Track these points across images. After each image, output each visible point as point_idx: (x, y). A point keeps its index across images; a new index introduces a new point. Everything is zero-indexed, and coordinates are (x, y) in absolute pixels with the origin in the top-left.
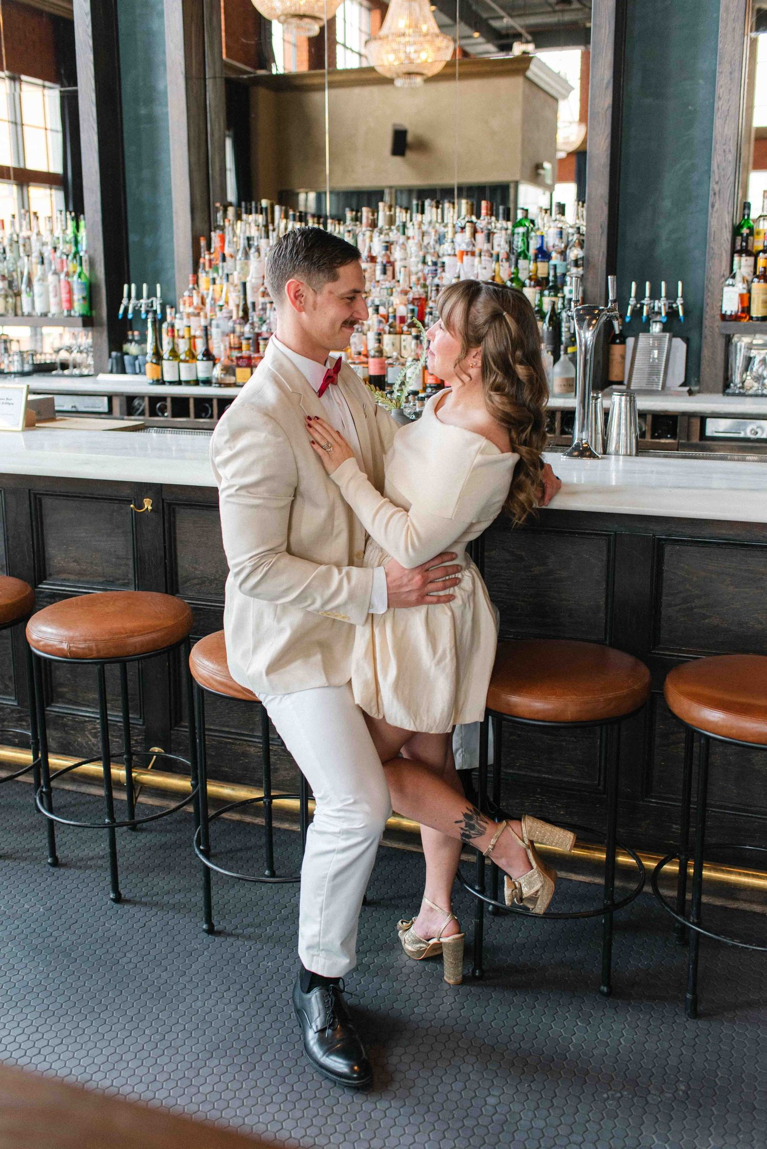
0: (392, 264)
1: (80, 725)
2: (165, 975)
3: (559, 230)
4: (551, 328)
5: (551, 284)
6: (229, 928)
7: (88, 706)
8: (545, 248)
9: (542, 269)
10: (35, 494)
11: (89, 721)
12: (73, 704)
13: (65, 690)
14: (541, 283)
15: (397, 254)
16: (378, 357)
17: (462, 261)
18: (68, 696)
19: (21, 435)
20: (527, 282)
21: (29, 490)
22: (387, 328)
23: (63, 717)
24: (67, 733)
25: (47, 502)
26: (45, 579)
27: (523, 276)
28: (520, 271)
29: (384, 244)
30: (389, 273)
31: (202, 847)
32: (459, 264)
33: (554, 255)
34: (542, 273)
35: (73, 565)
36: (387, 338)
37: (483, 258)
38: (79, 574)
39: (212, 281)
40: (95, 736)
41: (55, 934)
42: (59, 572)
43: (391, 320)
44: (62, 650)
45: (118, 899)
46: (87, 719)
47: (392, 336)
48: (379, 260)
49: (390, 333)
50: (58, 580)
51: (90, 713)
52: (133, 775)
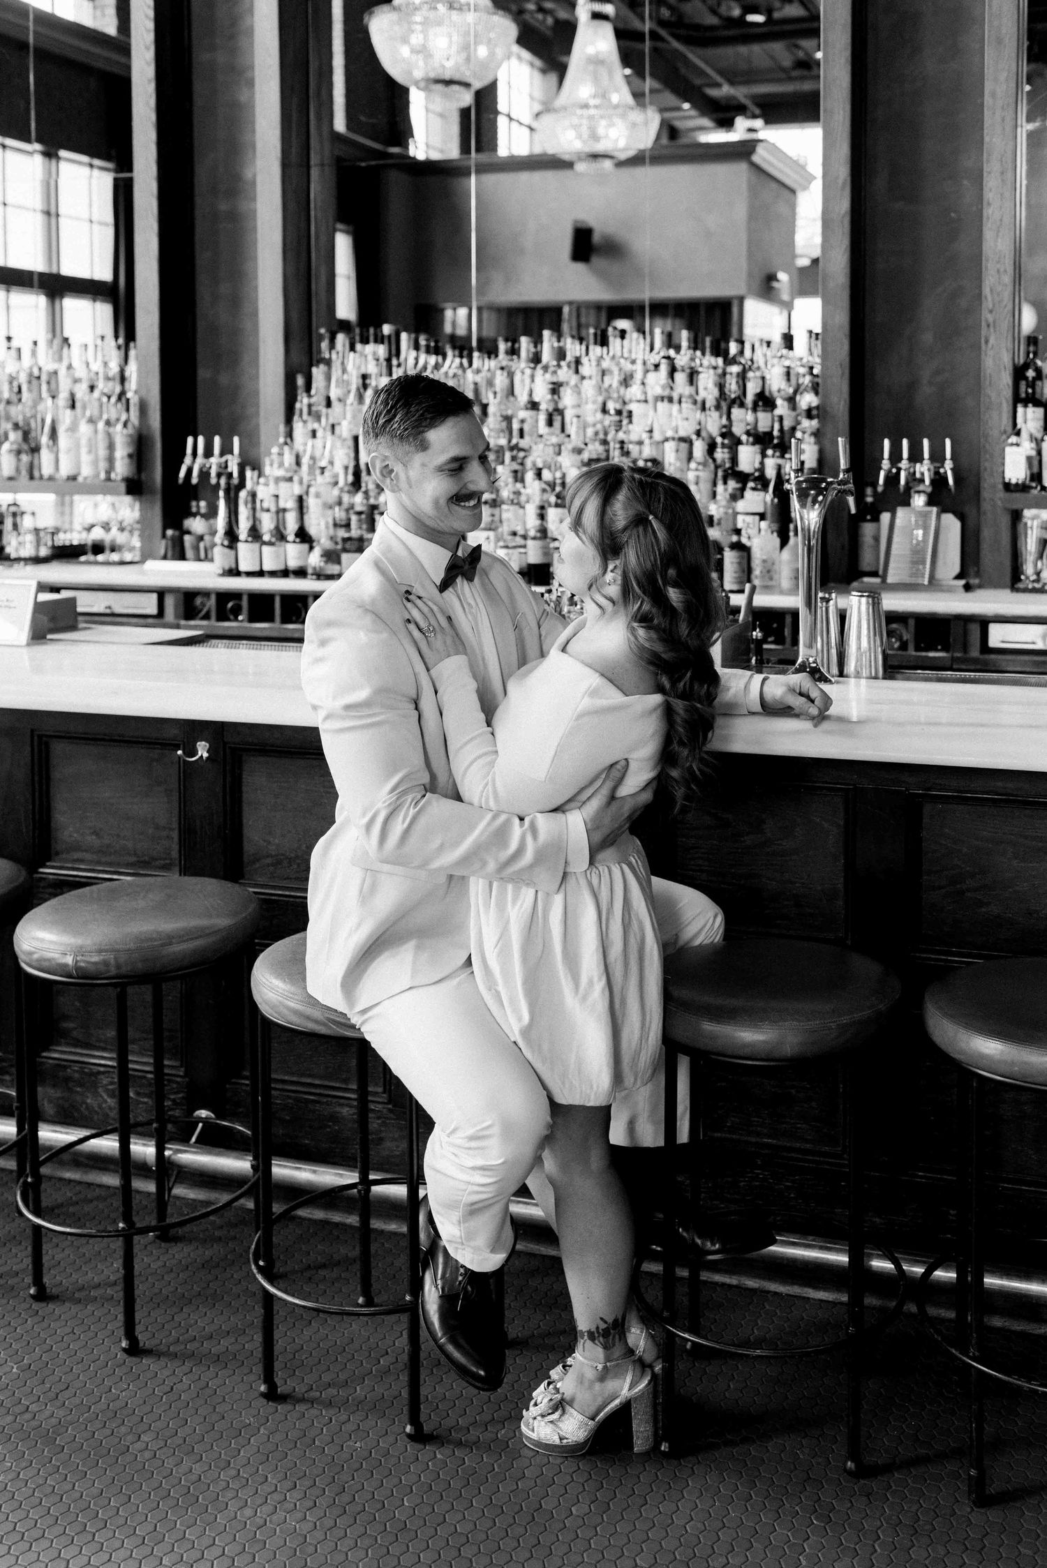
0: (560, 412)
1: (90, 1078)
3: (786, 369)
4: (776, 500)
5: (776, 441)
6: (299, 1390)
7: (102, 1050)
8: (767, 393)
9: (764, 421)
10: (40, 737)
13: (71, 1024)
14: (762, 440)
15: (567, 399)
16: (540, 538)
17: (655, 410)
18: (74, 1035)
19: (25, 651)
20: (744, 438)
21: (32, 731)
22: (553, 499)
23: (64, 1067)
25: (58, 748)
26: (49, 860)
27: (738, 430)
28: (734, 424)
29: (551, 386)
30: (557, 424)
31: (261, 1263)
32: (651, 412)
33: (779, 402)
34: (763, 427)
35: (91, 839)
36: (554, 514)
37: (683, 405)
38: (100, 851)
39: (310, 434)
42: (68, 851)
43: (558, 489)
45: (135, 1349)
48: (543, 407)
49: (557, 506)
50: (67, 861)
51: (105, 1059)
52: (167, 1153)
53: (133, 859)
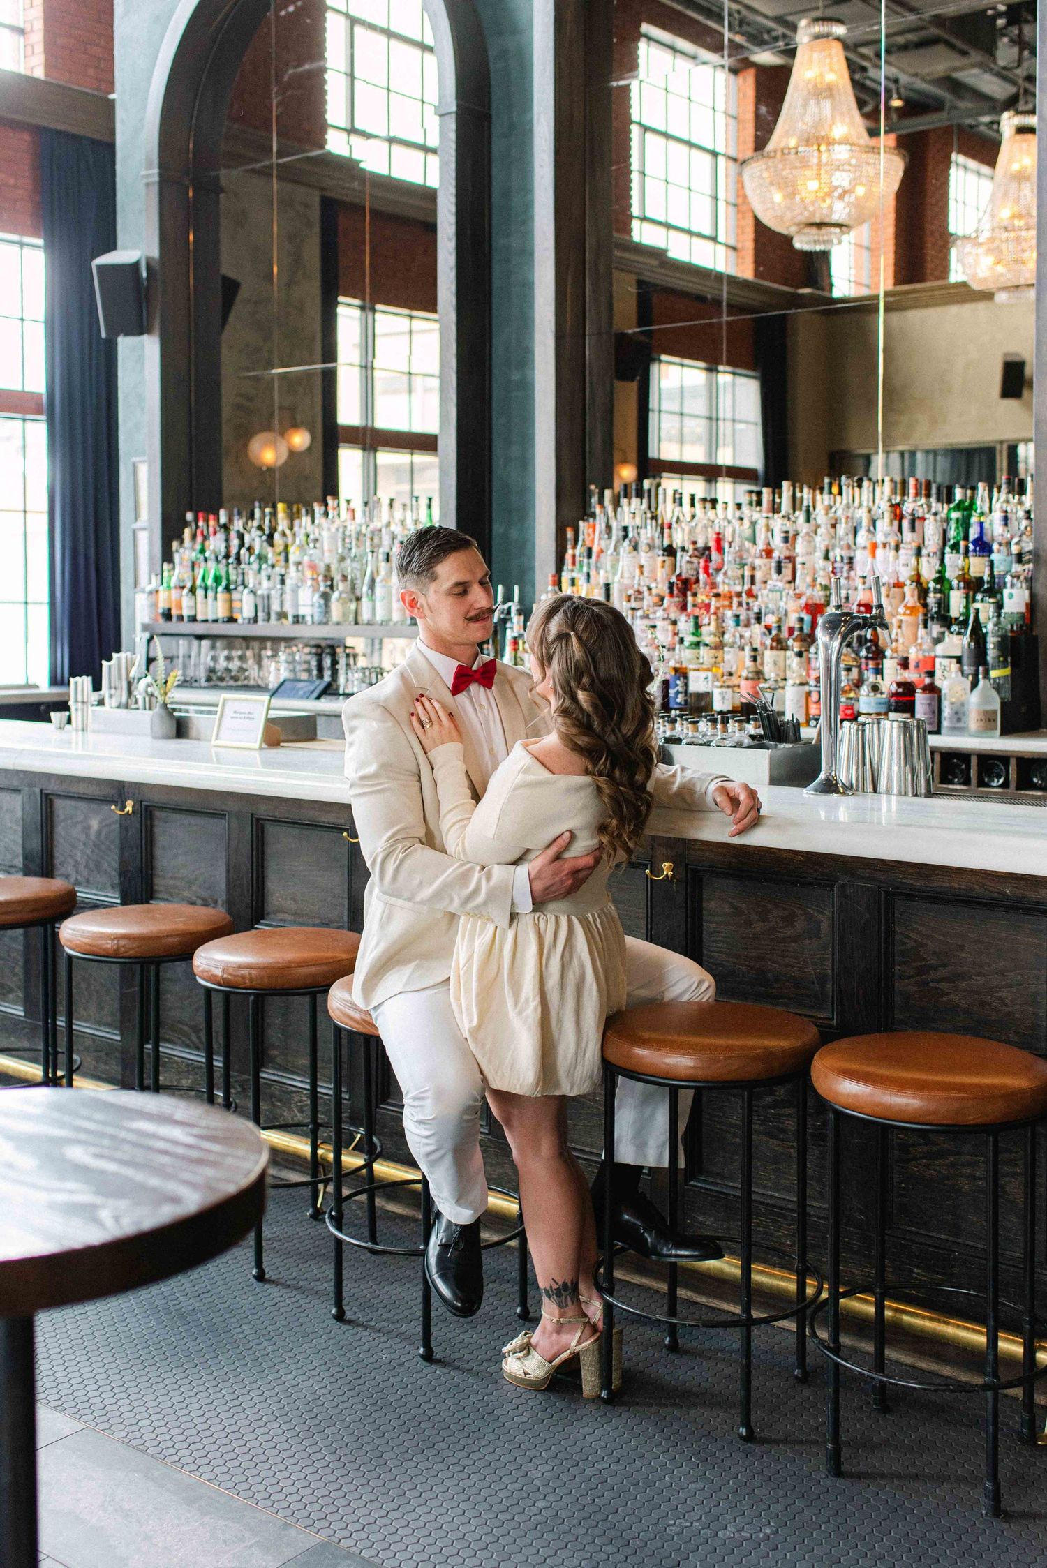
0: (791, 559)
1: (287, 1094)
2: (270, 1349)
3: (1003, 514)
4: (973, 644)
5: (986, 586)
6: (363, 1319)
7: (297, 1074)
8: (985, 539)
9: (977, 566)
10: (258, 820)
11: (295, 1092)
12: (283, 1071)
13: (276, 1053)
14: (973, 586)
15: (800, 547)
16: (752, 679)
17: (874, 556)
18: (278, 1060)
19: (257, 754)
20: (955, 583)
21: (252, 814)
22: (768, 642)
23: (271, 1086)
24: (273, 1105)
25: (271, 830)
26: (263, 918)
27: (951, 574)
28: (948, 569)
29: (783, 535)
30: (787, 572)
31: (333, 1213)
32: (870, 560)
33: (995, 547)
34: (974, 573)
35: (290, 904)
36: (769, 656)
37: (901, 552)
38: (295, 914)
39: (570, 582)
40: (301, 1111)
41: (181, 1299)
42: (277, 911)
43: (774, 632)
44: (215, 976)
45: (261, 1277)
46: (294, 1089)
47: (774, 652)
48: (776, 555)
49: (772, 648)
50: (274, 920)
51: (300, 1082)
52: (320, 1152)
53: (317, 922)
